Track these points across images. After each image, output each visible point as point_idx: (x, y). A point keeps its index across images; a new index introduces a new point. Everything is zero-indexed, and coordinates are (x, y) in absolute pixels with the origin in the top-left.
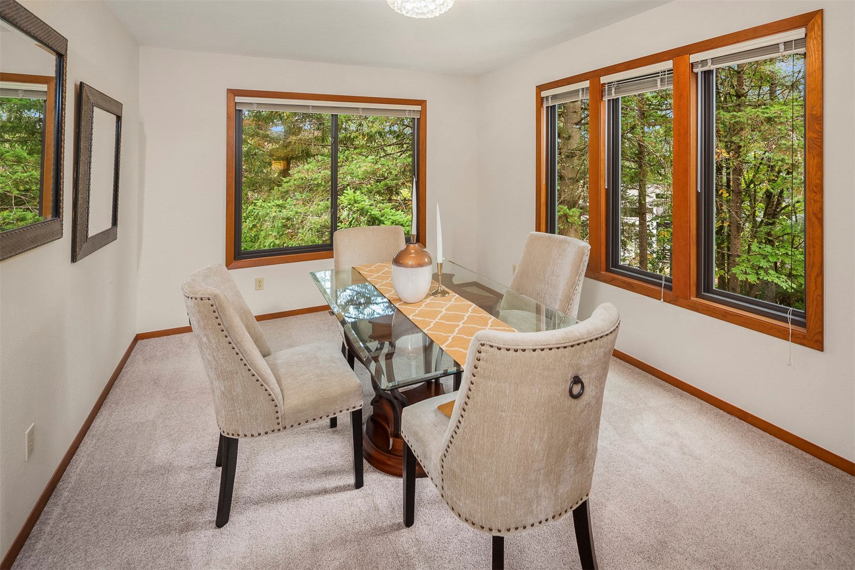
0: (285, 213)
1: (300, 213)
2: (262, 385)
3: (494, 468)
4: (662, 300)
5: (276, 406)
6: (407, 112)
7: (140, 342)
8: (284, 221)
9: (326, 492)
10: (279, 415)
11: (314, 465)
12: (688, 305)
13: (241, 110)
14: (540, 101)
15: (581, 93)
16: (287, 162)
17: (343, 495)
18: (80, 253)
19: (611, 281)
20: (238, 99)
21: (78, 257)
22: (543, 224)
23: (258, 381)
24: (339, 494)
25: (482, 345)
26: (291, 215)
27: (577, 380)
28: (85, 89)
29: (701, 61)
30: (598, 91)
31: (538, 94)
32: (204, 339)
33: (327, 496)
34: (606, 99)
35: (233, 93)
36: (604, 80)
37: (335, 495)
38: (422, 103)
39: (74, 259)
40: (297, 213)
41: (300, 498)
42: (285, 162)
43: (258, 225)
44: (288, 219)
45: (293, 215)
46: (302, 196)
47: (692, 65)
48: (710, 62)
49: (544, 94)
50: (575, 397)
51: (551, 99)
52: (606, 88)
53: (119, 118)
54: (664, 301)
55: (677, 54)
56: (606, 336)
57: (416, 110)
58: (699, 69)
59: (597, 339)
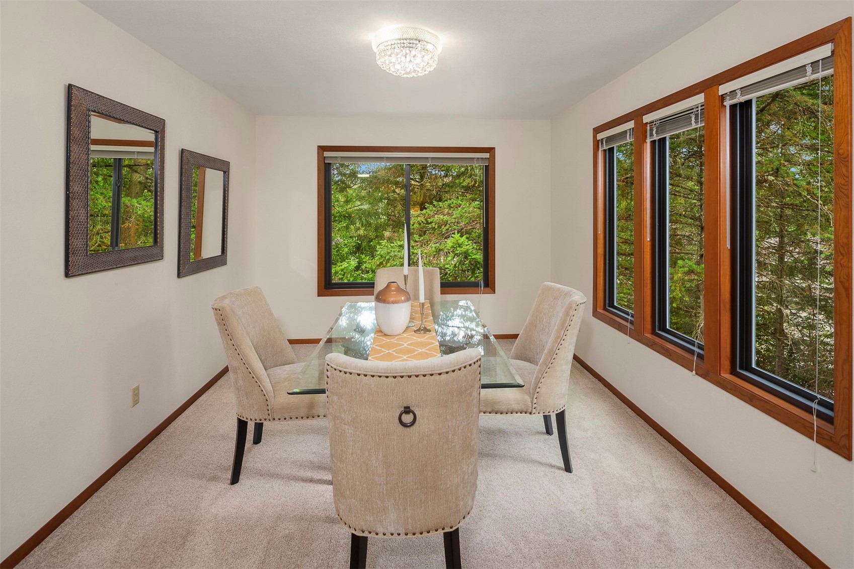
2: (256, 381)
4: (694, 372)
5: (267, 400)
6: (475, 160)
9: (311, 481)
10: (269, 407)
11: (315, 459)
12: (717, 382)
13: (331, 163)
14: (597, 144)
15: (628, 134)
17: (322, 487)
18: (183, 271)
19: (652, 345)
20: (326, 154)
21: (182, 274)
22: (600, 277)
23: (253, 377)
24: (319, 485)
25: (328, 365)
28: (185, 153)
29: (730, 92)
30: (642, 132)
31: (595, 137)
33: (311, 485)
34: (648, 141)
35: (322, 149)
36: (647, 119)
37: (315, 485)
38: (491, 150)
39: (179, 275)
41: (291, 480)
43: (384, 263)
47: (723, 97)
48: (739, 92)
49: (600, 136)
50: (404, 425)
51: (606, 142)
52: (648, 128)
53: (226, 173)
54: (696, 373)
55: (708, 85)
56: (440, 374)
57: (484, 157)
58: (728, 103)
59: (425, 376)
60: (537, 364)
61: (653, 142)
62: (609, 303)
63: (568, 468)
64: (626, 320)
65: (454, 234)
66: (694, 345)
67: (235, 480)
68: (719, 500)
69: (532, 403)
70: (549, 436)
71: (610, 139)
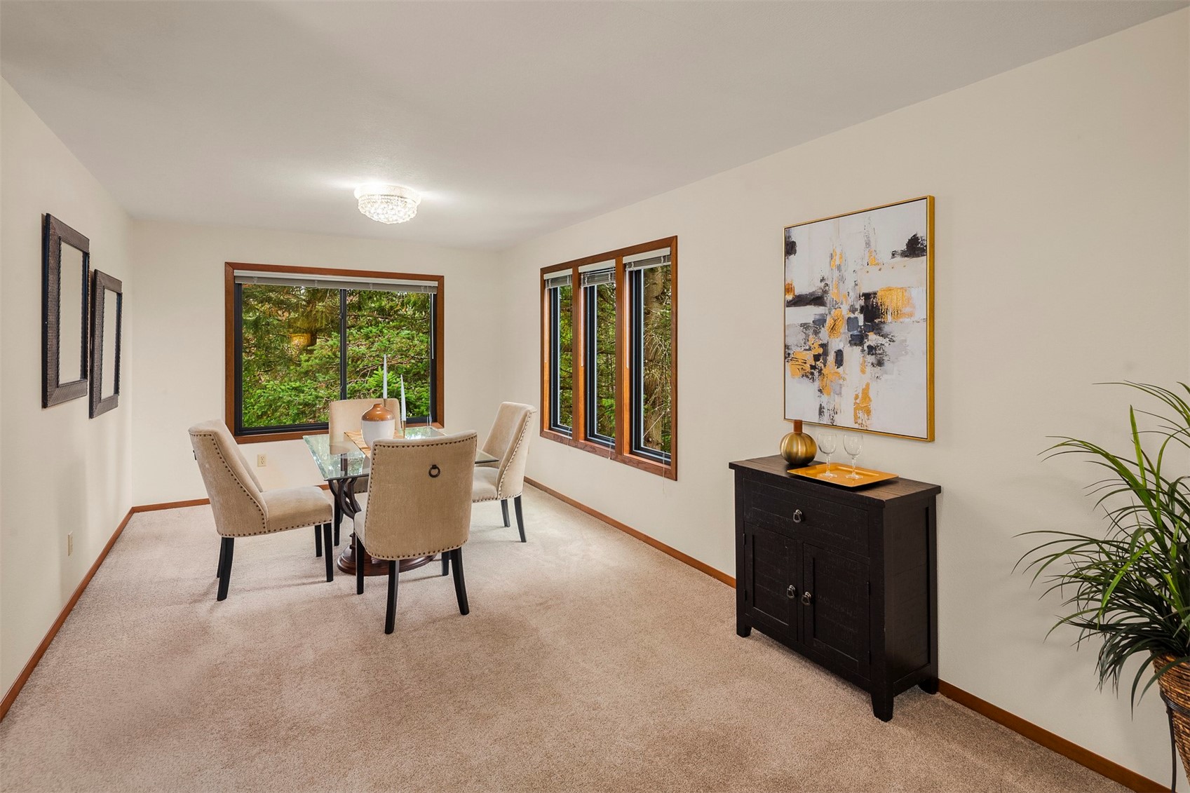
0: (302, 397)
1: (322, 398)
2: (251, 499)
3: (387, 518)
5: (262, 514)
6: (422, 288)
7: (135, 514)
8: (301, 407)
10: (265, 521)
12: (621, 460)
13: (241, 284)
14: (544, 283)
15: (568, 278)
16: (311, 336)
18: (96, 411)
20: (237, 273)
21: (95, 414)
23: (248, 495)
25: (376, 445)
26: (310, 400)
27: (434, 467)
28: (99, 274)
29: (629, 263)
30: (578, 279)
31: (542, 277)
32: (207, 466)
34: (582, 287)
35: (231, 266)
36: (582, 269)
38: (440, 279)
39: (91, 416)
40: (317, 397)
42: (309, 335)
43: (269, 413)
44: (306, 404)
45: (312, 399)
46: (324, 378)
47: (625, 265)
48: (633, 264)
49: (547, 276)
50: (433, 476)
51: (551, 283)
52: (582, 277)
53: (120, 295)
55: (618, 254)
56: (455, 442)
57: (432, 285)
58: (628, 270)
59: (446, 444)
60: (498, 468)
61: (586, 289)
62: (554, 424)
63: (523, 540)
64: (566, 434)
65: (377, 370)
66: (609, 441)
67: (222, 595)
68: (621, 536)
69: (497, 490)
70: (507, 528)
71: (554, 280)
